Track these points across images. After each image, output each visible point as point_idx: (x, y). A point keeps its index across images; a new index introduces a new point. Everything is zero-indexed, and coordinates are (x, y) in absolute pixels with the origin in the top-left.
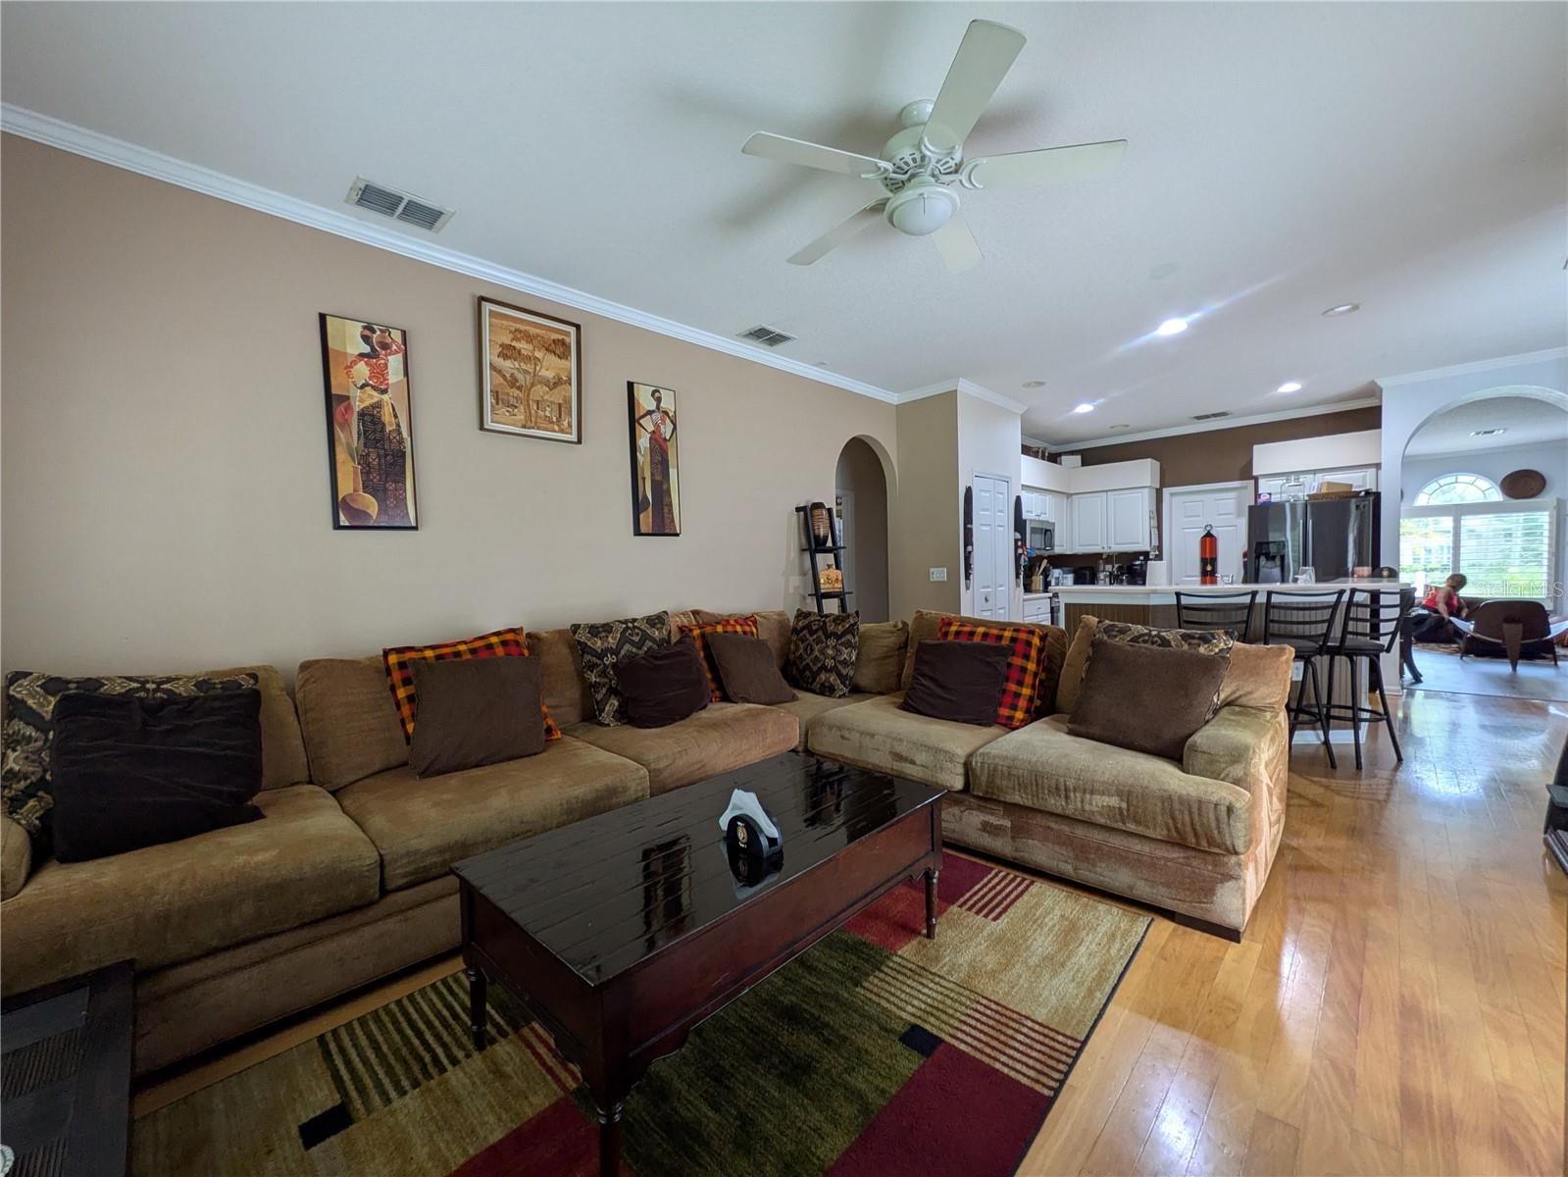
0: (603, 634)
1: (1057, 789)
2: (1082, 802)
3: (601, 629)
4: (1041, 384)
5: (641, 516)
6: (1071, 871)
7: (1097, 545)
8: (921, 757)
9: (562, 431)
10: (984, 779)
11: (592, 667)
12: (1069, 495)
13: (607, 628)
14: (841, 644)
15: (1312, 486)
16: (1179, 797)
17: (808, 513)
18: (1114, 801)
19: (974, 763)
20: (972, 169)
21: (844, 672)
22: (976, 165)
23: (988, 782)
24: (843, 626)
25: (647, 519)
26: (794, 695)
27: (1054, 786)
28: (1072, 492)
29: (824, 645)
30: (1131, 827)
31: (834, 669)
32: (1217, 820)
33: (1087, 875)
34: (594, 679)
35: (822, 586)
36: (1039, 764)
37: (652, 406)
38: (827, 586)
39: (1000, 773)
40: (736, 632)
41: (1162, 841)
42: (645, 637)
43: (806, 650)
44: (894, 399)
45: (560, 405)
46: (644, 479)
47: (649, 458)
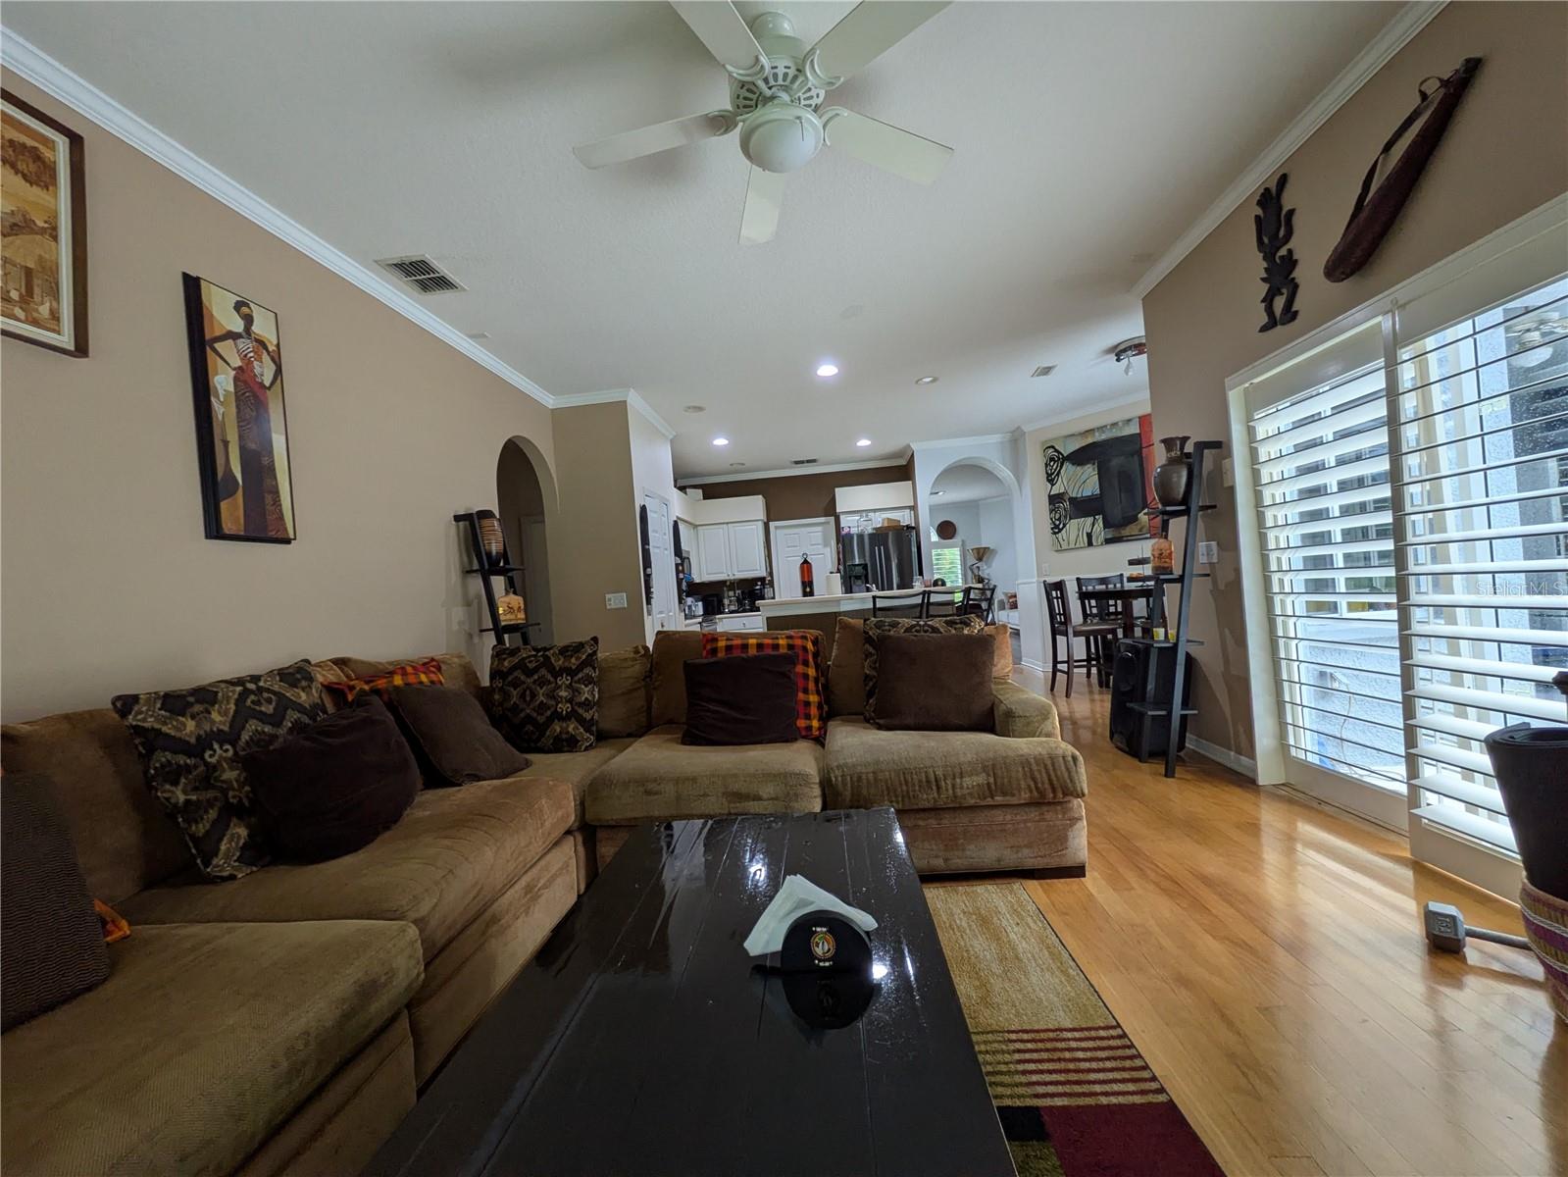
0: (198, 708)
1: (928, 782)
2: (954, 786)
3: (191, 699)
4: (700, 409)
5: (223, 505)
6: (943, 864)
7: (722, 573)
8: (768, 790)
9: (35, 323)
10: (848, 794)
11: (173, 775)
12: (695, 526)
13: (205, 696)
14: (579, 682)
15: (878, 521)
16: (1035, 758)
17: (471, 523)
18: (981, 779)
19: (834, 779)
20: (831, 118)
21: (587, 715)
22: (837, 115)
23: (853, 795)
24: (577, 659)
25: (232, 512)
26: (526, 760)
27: (924, 779)
28: (698, 523)
29: (553, 685)
30: (999, 799)
31: (573, 715)
32: (1068, 769)
33: (959, 862)
34: (182, 798)
35: (502, 618)
36: (904, 761)
37: (238, 325)
38: (509, 617)
39: (865, 781)
40: (421, 683)
41: (1026, 804)
42: (284, 704)
43: (523, 696)
44: (550, 401)
45: (28, 272)
46: (226, 443)
47: (234, 410)
